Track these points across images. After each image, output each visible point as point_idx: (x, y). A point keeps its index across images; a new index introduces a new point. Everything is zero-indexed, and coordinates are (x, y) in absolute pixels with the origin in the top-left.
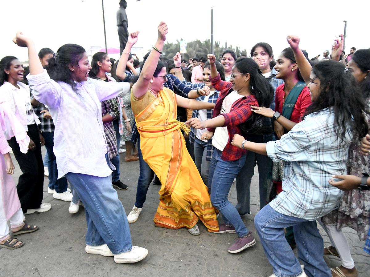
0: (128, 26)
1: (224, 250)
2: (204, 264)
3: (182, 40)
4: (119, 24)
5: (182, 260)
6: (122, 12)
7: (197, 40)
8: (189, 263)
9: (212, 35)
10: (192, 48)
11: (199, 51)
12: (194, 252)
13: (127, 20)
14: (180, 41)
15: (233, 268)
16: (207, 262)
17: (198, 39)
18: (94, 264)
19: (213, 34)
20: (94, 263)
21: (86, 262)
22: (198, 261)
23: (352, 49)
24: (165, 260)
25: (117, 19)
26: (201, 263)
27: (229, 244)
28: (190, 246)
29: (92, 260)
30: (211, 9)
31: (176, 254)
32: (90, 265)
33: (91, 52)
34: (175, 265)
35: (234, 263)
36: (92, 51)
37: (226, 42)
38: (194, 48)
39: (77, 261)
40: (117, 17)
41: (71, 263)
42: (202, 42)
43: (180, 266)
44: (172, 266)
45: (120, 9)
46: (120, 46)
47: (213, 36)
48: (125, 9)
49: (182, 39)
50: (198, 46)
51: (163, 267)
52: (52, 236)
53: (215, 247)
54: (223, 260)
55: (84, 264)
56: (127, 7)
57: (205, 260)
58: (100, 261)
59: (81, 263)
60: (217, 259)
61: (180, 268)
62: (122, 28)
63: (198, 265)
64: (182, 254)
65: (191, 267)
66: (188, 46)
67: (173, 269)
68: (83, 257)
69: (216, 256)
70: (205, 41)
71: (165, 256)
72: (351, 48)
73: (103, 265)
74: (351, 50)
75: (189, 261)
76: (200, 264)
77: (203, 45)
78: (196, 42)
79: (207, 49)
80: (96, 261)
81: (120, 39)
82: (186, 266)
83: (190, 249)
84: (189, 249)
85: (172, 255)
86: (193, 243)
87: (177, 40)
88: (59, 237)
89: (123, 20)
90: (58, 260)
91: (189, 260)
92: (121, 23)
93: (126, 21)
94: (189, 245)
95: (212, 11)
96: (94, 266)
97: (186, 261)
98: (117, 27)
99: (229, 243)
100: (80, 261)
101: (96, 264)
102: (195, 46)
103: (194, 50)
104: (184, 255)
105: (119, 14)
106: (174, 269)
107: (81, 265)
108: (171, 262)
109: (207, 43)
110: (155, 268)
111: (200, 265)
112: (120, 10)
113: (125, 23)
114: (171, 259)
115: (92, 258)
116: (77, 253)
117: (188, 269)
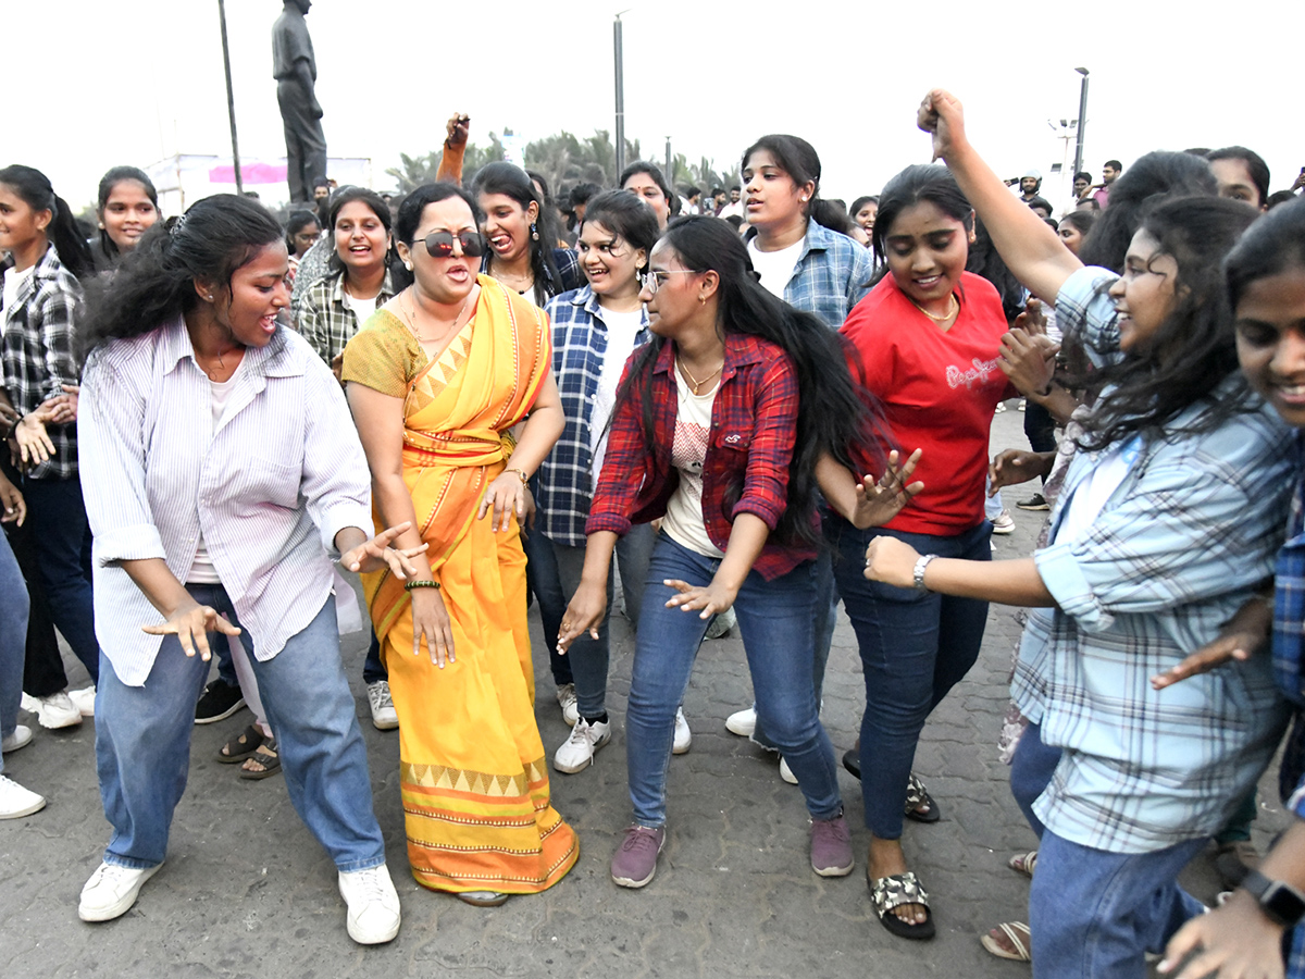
0: (314, 79)
1: (708, 895)
2: (639, 947)
3: (508, 133)
4: (281, 69)
5: (554, 938)
6: (293, 26)
7: (565, 135)
8: (583, 947)
9: (619, 114)
10: (546, 163)
11: (570, 174)
12: (598, 904)
13: (312, 54)
14: (500, 137)
15: (744, 961)
16: (648, 941)
17: (569, 131)
18: (224, 963)
19: (622, 111)
20: (224, 961)
21: (193, 957)
22: (613, 939)
23: (1110, 168)
24: (491, 941)
25: (276, 54)
26: (628, 945)
27: (722, 872)
28: (581, 881)
29: (217, 949)
30: (615, 19)
31: (531, 914)
32: (212, 965)
33: (179, 173)
34: (530, 955)
35: (747, 942)
36: (181, 174)
37: (666, 141)
38: (551, 163)
39: (161, 955)
40: (275, 44)
41: (136, 963)
42: (581, 142)
43: (550, 962)
44: (519, 960)
45: (285, 14)
46: (286, 154)
47: (622, 117)
48: (305, 16)
49: (509, 129)
50: (566, 155)
51: (485, 965)
52: (58, 863)
53: (673, 883)
54: (704, 931)
55: (189, 964)
56: (311, 10)
57: (642, 935)
58: (249, 953)
59: (178, 961)
60: (683, 929)
61: (551, 966)
62: (294, 85)
63: (617, 952)
64: (556, 913)
65: (590, 963)
66: (532, 157)
67: (523, 972)
68: (181, 938)
69: (682, 916)
70: (593, 141)
71: (490, 924)
72: (1106, 165)
73: (259, 966)
74: (1107, 172)
75: (582, 941)
76: (622, 949)
77: (583, 152)
78: (560, 140)
79: (602, 168)
80: (232, 950)
81: (286, 125)
82: (574, 959)
83: (582, 894)
84: (577, 894)
85: (519, 921)
86: (591, 872)
87: (491, 134)
88: (86, 865)
89: (296, 56)
90: (85, 954)
91: (582, 935)
92: (289, 68)
93: (309, 61)
94: (578, 879)
95: (618, 28)
96: (225, 970)
97: (570, 938)
98: (276, 81)
99: (722, 869)
100: (170, 954)
101: (233, 963)
102: (557, 156)
103: (553, 170)
104: (562, 918)
105: (280, 32)
106: (527, 970)
107: (177, 967)
108: (515, 945)
109: (599, 143)
110: (458, 971)
111: (623, 955)
112: (285, 21)
113: (305, 67)
114: (514, 936)
115: (217, 940)
116: (157, 922)
117: (581, 970)
